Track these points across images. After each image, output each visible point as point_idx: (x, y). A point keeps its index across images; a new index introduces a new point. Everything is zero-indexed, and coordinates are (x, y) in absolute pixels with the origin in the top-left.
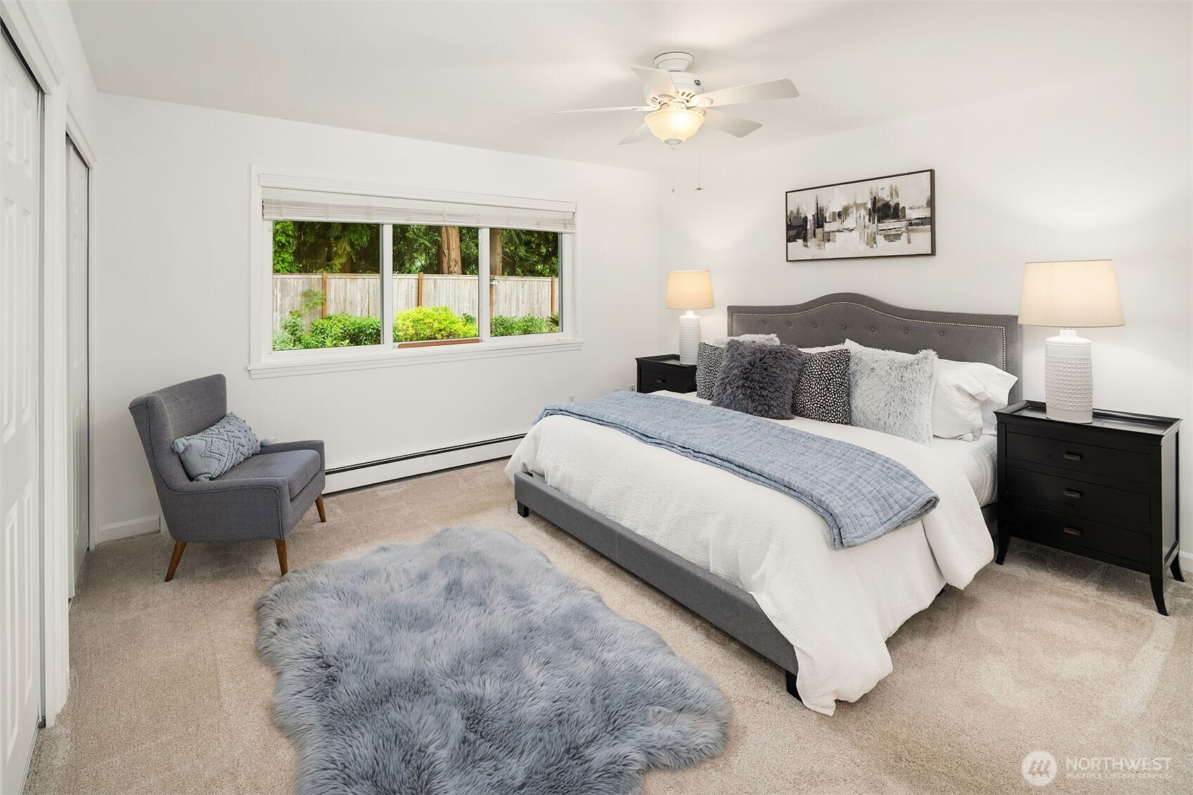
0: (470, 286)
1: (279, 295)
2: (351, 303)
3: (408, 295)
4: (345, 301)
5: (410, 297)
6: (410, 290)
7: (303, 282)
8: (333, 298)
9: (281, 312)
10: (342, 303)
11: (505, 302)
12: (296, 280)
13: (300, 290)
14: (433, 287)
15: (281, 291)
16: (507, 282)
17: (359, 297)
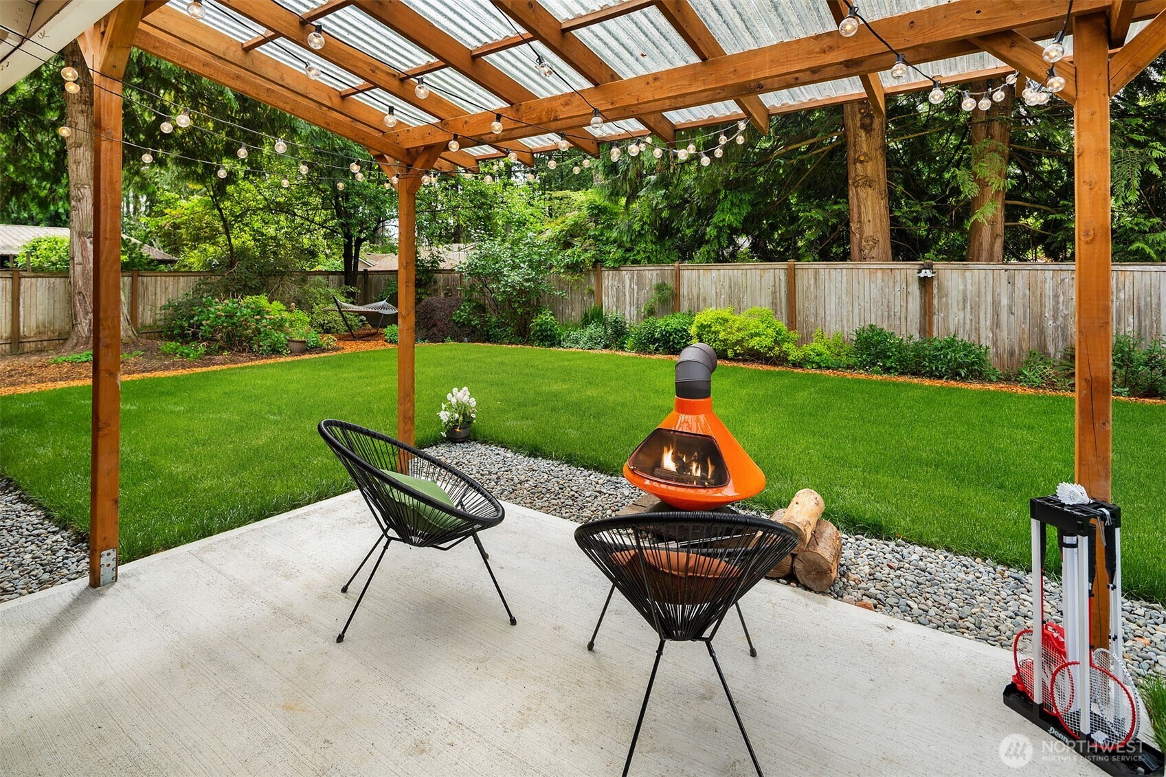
0: (883, 281)
1: (636, 287)
2: (705, 300)
3: (775, 292)
4: (698, 298)
5: (778, 294)
6: (777, 284)
7: (657, 274)
8: (686, 294)
9: (637, 307)
10: (695, 300)
11: (964, 309)
12: (650, 272)
13: (654, 282)
14: (812, 281)
15: (637, 284)
16: (968, 274)
17: (714, 292)
